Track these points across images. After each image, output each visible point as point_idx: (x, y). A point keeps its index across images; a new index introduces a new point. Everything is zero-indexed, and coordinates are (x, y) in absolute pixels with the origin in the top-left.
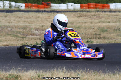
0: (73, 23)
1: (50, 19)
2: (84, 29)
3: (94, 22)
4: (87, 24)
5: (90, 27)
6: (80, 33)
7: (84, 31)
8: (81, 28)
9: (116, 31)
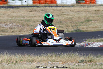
0: (25, 17)
1: (7, 14)
2: (33, 22)
3: (41, 16)
4: (35, 18)
5: (38, 20)
6: (30, 25)
7: (33, 24)
8: (30, 21)
9: (58, 24)
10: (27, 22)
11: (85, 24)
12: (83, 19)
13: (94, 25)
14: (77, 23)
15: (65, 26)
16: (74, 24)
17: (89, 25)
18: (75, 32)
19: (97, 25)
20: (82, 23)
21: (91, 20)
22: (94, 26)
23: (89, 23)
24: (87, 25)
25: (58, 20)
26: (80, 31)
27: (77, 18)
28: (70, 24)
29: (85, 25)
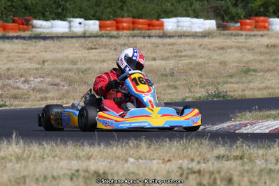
0: (77, 62)
8: (90, 72)
9: (165, 78)
10: (81, 75)
11: (238, 80)
12: (233, 67)
13: (263, 83)
14: (216, 78)
15: (184, 85)
16: (209, 80)
17: (250, 82)
18: (210, 99)
19: (270, 82)
20: (231, 76)
21: (255, 71)
22: (263, 85)
23: (250, 78)
24: (243, 83)
25: (165, 68)
26: (223, 96)
27: (217, 65)
28: (196, 79)
29: (237, 83)
